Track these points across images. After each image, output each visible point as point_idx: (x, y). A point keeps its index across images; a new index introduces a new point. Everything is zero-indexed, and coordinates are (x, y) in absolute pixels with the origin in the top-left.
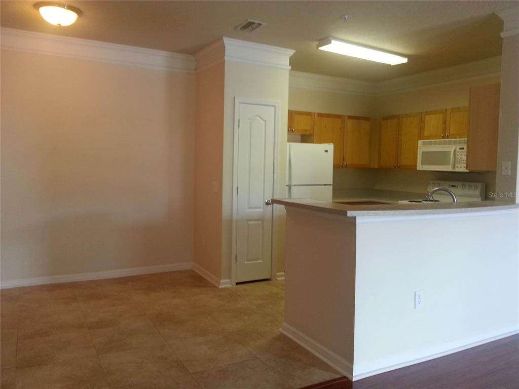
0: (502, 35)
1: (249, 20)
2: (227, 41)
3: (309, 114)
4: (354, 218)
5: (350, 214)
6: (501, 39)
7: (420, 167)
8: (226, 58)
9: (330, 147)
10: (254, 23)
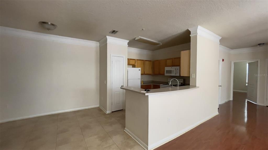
0: (190, 35)
1: (114, 30)
2: (108, 37)
3: (134, 59)
4: (148, 96)
5: (146, 94)
6: (190, 37)
7: (166, 74)
8: (107, 42)
9: (140, 69)
10: (115, 31)
